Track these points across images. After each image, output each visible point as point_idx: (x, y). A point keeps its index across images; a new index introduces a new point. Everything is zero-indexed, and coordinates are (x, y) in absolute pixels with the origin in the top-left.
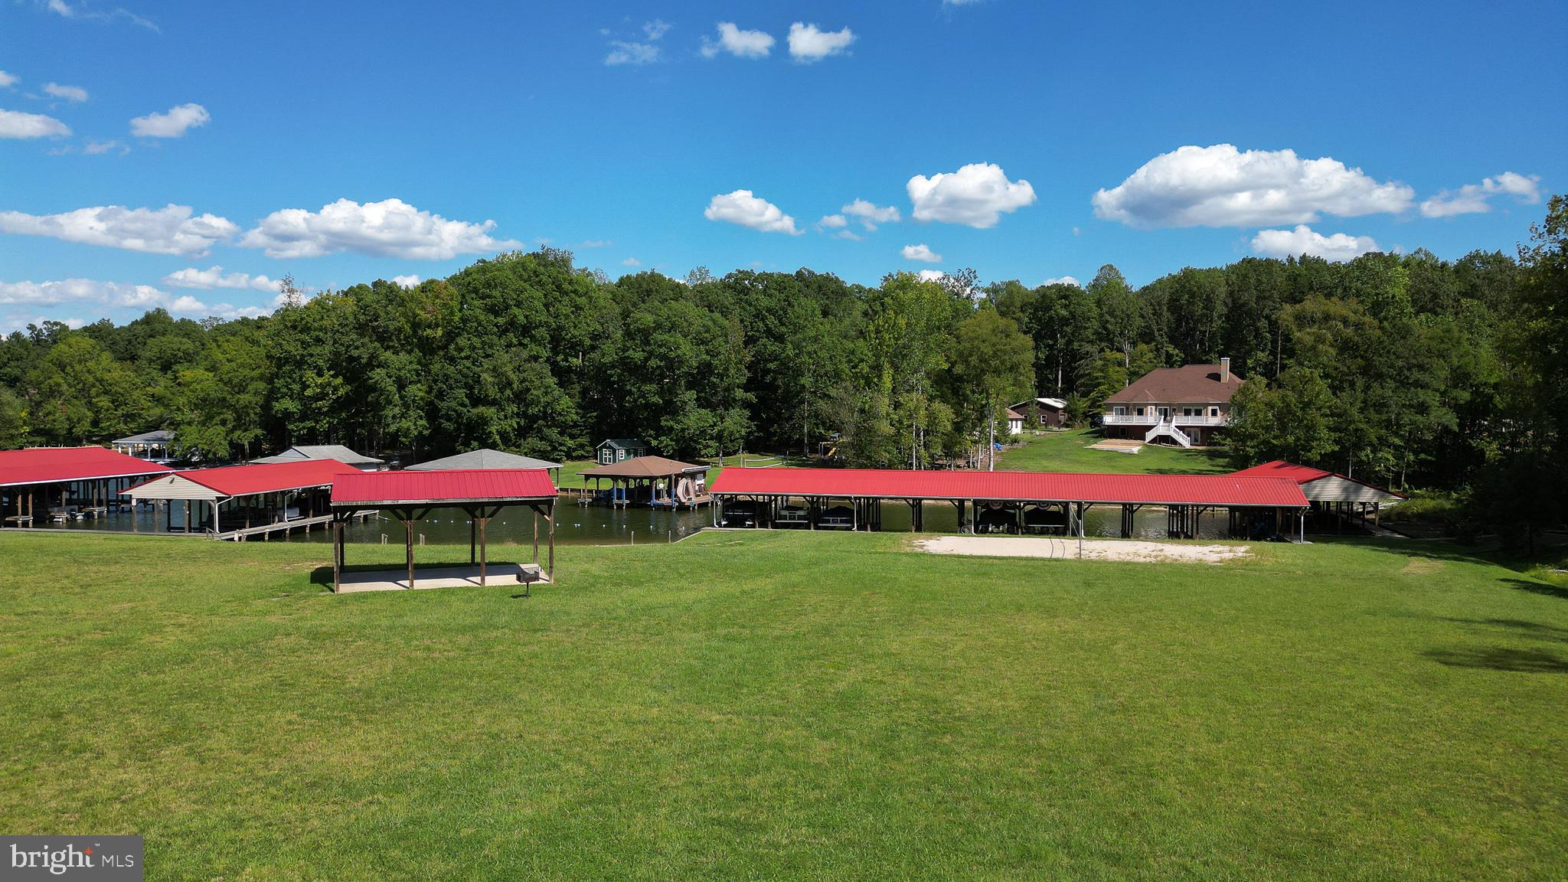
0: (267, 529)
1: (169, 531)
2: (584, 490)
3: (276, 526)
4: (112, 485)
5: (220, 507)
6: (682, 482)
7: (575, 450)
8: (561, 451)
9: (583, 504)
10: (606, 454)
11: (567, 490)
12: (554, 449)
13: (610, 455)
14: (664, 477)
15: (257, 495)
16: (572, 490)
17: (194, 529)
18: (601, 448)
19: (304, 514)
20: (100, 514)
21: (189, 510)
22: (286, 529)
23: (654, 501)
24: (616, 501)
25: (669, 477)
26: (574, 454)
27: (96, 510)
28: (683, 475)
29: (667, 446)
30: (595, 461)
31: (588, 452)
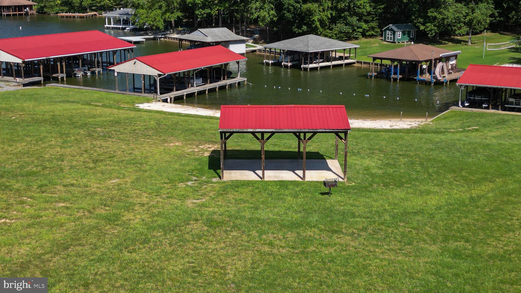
0: (184, 92)
1: (134, 92)
2: (372, 63)
3: (190, 90)
4: (104, 55)
5: (160, 79)
6: (440, 65)
7: (368, 31)
8: (358, 32)
9: (371, 76)
10: (388, 34)
11: (361, 63)
12: (354, 30)
13: (391, 35)
14: (426, 61)
15: (179, 73)
16: (365, 63)
17: (147, 90)
18: (386, 30)
19: (205, 82)
20: (99, 72)
21: (144, 80)
22: (195, 92)
23: (420, 77)
24: (393, 76)
25: (431, 61)
26: (367, 34)
27: (97, 70)
28: (440, 59)
29: (431, 30)
30: (381, 38)
31: (377, 32)
